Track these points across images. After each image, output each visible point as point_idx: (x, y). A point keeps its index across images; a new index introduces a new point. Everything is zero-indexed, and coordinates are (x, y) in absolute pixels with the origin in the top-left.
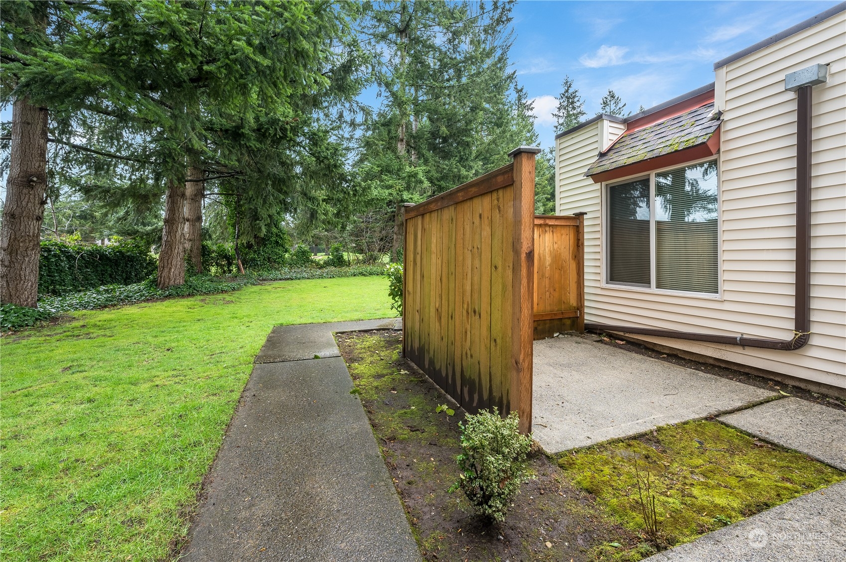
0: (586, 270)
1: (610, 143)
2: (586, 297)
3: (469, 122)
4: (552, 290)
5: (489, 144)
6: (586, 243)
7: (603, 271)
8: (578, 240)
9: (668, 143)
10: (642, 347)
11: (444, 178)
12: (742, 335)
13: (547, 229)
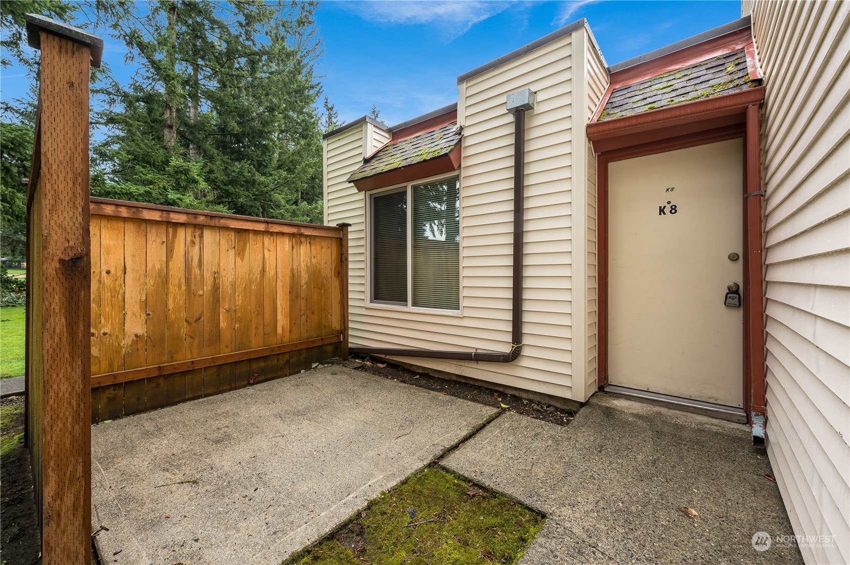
0: (350, 288)
1: (375, 150)
2: (350, 318)
3: (265, 123)
4: (309, 313)
5: (293, 154)
6: (350, 259)
7: (367, 289)
8: (342, 254)
9: (420, 153)
10: (400, 369)
11: (233, 182)
12: (476, 350)
13: (303, 239)
